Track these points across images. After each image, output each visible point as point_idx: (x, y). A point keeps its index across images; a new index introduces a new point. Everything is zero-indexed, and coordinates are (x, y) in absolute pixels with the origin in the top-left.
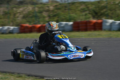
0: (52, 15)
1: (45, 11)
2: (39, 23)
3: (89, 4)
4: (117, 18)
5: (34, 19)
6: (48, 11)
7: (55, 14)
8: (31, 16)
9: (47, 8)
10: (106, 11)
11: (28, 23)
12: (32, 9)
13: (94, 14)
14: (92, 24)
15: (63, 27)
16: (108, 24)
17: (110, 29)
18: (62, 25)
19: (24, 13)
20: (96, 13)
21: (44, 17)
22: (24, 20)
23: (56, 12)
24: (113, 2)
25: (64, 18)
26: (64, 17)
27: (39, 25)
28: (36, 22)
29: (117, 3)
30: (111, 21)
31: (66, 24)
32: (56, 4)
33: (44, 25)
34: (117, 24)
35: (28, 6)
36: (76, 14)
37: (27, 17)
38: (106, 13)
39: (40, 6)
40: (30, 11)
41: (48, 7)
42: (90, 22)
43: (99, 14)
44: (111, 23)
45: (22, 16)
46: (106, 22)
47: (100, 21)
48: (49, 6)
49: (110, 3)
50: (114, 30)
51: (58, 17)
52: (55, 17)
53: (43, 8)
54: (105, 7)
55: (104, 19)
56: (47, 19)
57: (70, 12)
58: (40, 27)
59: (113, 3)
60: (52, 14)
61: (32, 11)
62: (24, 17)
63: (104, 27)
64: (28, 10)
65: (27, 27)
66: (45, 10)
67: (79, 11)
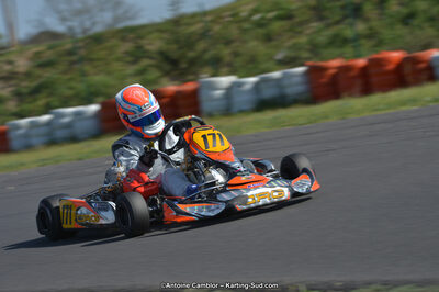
0: (25, 91)
3: (150, 33)
4: (250, 66)
6: (11, 76)
7: (34, 84)
9: (7, 68)
10: (205, 51)
13: (167, 67)
14: (165, 100)
15: (68, 126)
16: (219, 93)
17: (228, 109)
18: (66, 120)
20: (174, 63)
23: (39, 76)
24: (229, 13)
25: (69, 93)
26: (71, 88)
29: (244, 14)
30: (225, 80)
31: (77, 114)
32: (35, 50)
33: (3, 128)
34: (247, 87)
36: (109, 73)
38: (207, 56)
41: (10, 63)
43: (184, 65)
44: (230, 89)
46: (213, 87)
47: (189, 87)
48: (12, 58)
49: (221, 17)
50: (242, 111)
51: (51, 95)
52: (37, 96)
54: (204, 35)
55: (206, 79)
56: (12, 106)
57: (87, 68)
59: (230, 19)
60: (26, 87)
63: (206, 106)
66: (4, 74)
67: (118, 60)
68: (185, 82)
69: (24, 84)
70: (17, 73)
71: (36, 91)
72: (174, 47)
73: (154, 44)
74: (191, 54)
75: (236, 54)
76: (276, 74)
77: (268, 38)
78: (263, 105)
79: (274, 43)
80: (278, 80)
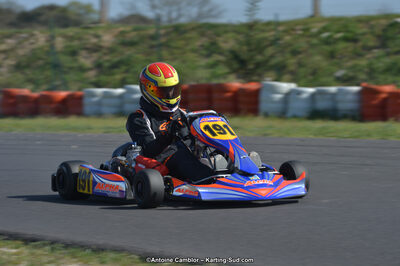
0: (107, 64)
1: (87, 49)
2: (65, 86)
3: (226, 32)
4: (311, 78)
5: (49, 73)
6: (96, 49)
7: (116, 59)
8: (41, 62)
9: (94, 40)
10: (272, 56)
11: (31, 87)
12: (47, 41)
13: (236, 65)
14: (229, 94)
16: (278, 97)
17: (283, 112)
18: (137, 96)
19: (21, 52)
20: (243, 63)
21: (82, 69)
22: (20, 76)
23: (122, 53)
24: (302, 27)
27: (63, 94)
28: (57, 83)
29: (314, 30)
30: (286, 86)
32: (122, 29)
33: (80, 93)
34: (304, 96)
35: (36, 32)
36: (184, 62)
37: (28, 66)
38: (274, 61)
39: (71, 34)
40: (41, 49)
41: (97, 36)
42: (222, 89)
43: (251, 66)
44: (288, 95)
45: (11, 62)
46: (274, 90)
47: (253, 86)
48: (100, 32)
49: (293, 30)
50: (295, 117)
51: (127, 71)
52: (116, 70)
53: (80, 39)
54: (274, 42)
55: (268, 82)
56: (91, 75)
57: (165, 53)
58: (64, 101)
59: (300, 32)
60: (108, 61)
61: (46, 49)
62: (18, 67)
63: (264, 106)
64: (32, 43)
65: (25, 99)
66: (88, 46)
67: (194, 51)
68: (250, 81)
69: (107, 58)
70: (101, 47)
71: (115, 66)
72: (245, 48)
73: (228, 43)
74: (259, 58)
75: (300, 65)
76: (333, 89)
77: (332, 55)
78: (315, 114)
79: (335, 60)
80: (334, 95)
